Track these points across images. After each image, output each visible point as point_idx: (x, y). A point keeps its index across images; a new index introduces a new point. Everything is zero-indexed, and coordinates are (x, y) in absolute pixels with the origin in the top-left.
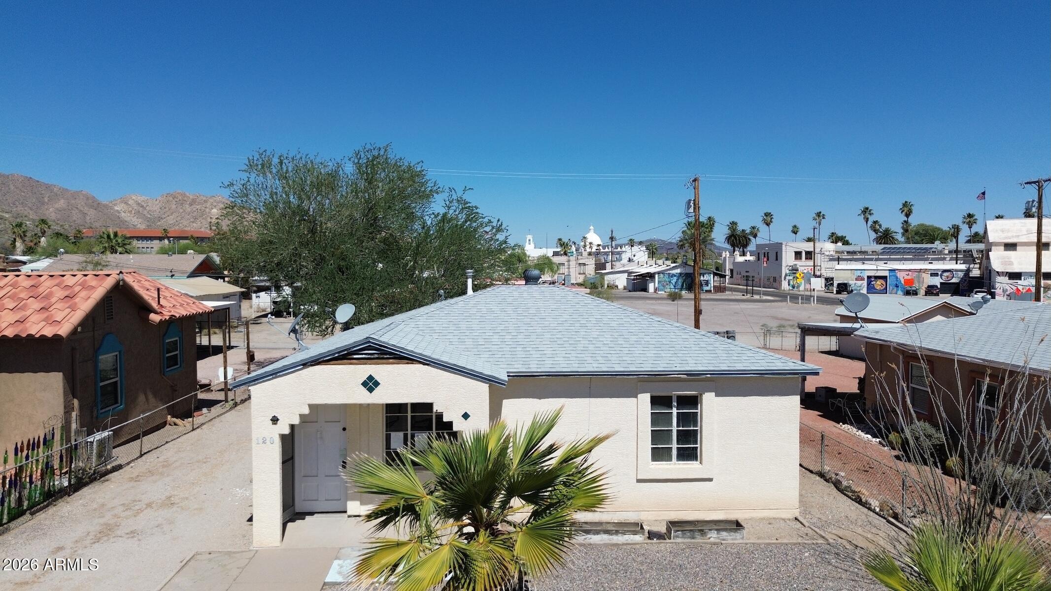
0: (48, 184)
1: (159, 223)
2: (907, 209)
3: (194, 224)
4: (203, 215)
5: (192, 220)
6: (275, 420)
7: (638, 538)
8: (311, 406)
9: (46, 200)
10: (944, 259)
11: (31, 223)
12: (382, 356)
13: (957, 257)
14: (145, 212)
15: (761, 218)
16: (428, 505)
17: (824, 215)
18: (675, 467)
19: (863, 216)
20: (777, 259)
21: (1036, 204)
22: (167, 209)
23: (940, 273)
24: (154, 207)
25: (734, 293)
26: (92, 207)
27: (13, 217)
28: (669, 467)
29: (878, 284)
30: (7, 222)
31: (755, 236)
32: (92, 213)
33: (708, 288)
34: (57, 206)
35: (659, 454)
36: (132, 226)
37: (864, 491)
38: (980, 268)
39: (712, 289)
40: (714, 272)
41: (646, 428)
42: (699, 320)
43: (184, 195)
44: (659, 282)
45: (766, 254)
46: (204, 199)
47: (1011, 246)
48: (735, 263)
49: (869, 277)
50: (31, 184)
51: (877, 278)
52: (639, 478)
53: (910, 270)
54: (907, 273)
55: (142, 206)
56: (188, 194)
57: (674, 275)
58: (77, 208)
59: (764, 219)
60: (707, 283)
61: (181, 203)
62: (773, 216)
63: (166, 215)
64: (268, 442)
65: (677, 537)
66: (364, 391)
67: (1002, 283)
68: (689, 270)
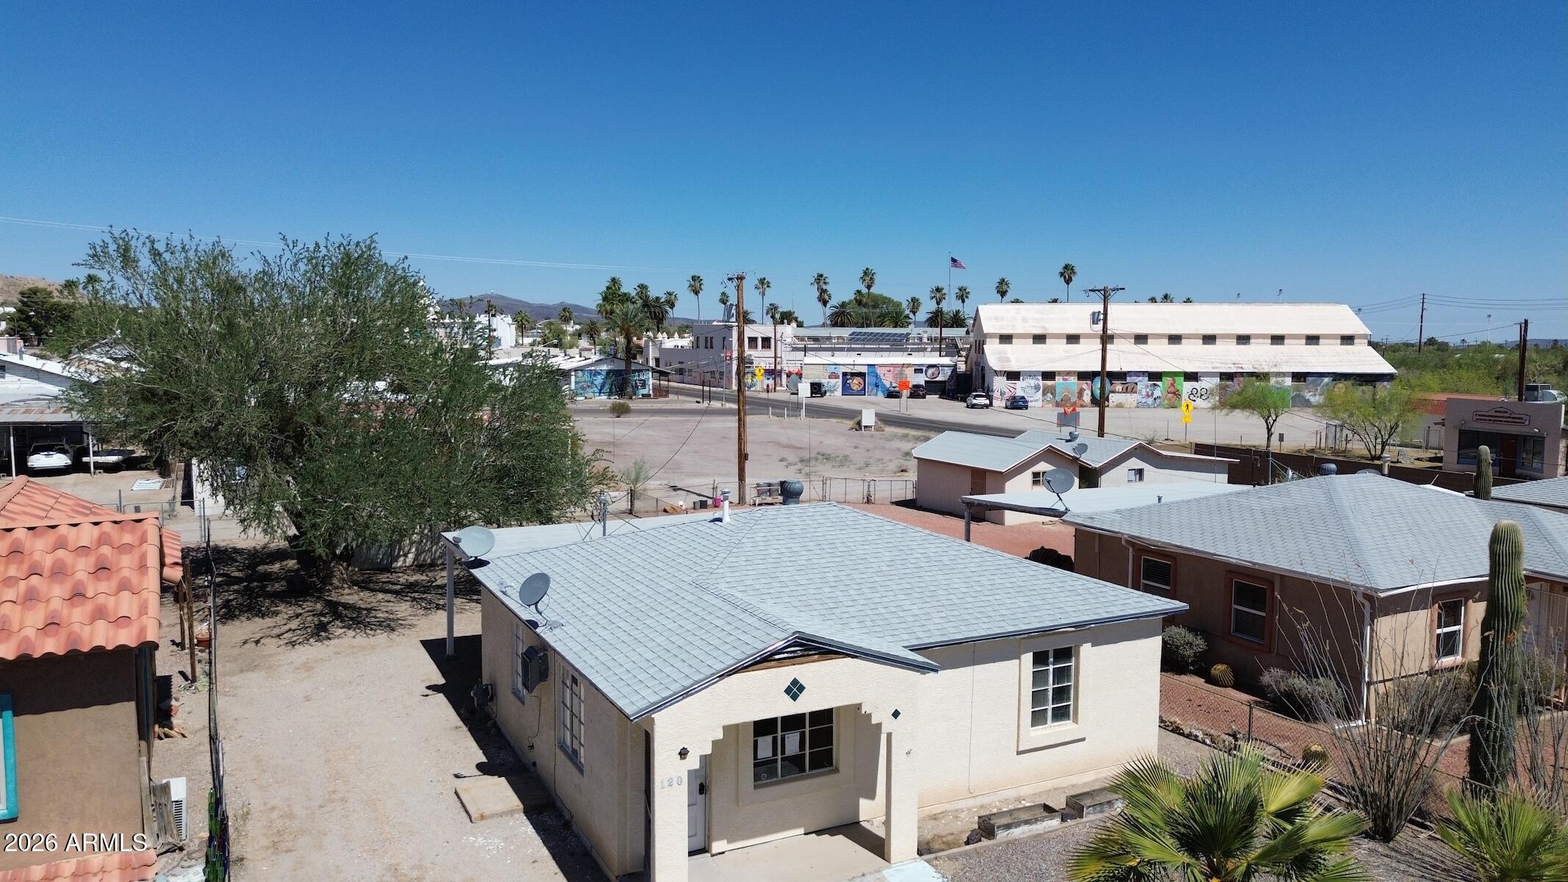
2: (868, 276)
6: (683, 753)
7: (1055, 823)
8: (726, 729)
10: (924, 350)
12: (806, 653)
13: (940, 348)
15: (688, 284)
17: (768, 282)
18: (1054, 730)
19: (816, 285)
21: (1101, 317)
23: (924, 369)
25: (681, 398)
28: (1045, 732)
29: (855, 383)
31: (672, 306)
33: (645, 391)
35: (1038, 718)
37: (1177, 720)
38: (966, 362)
39: (651, 392)
40: (653, 369)
41: (1028, 689)
42: (744, 467)
44: (576, 383)
45: (709, 339)
47: (1006, 339)
48: (662, 351)
49: (845, 374)
51: (854, 375)
52: (1021, 749)
53: (892, 365)
54: (888, 369)
57: (597, 373)
59: (691, 286)
60: (644, 385)
62: (702, 282)
64: (675, 783)
65: (1089, 813)
66: (787, 698)
67: (999, 384)
68: (621, 366)
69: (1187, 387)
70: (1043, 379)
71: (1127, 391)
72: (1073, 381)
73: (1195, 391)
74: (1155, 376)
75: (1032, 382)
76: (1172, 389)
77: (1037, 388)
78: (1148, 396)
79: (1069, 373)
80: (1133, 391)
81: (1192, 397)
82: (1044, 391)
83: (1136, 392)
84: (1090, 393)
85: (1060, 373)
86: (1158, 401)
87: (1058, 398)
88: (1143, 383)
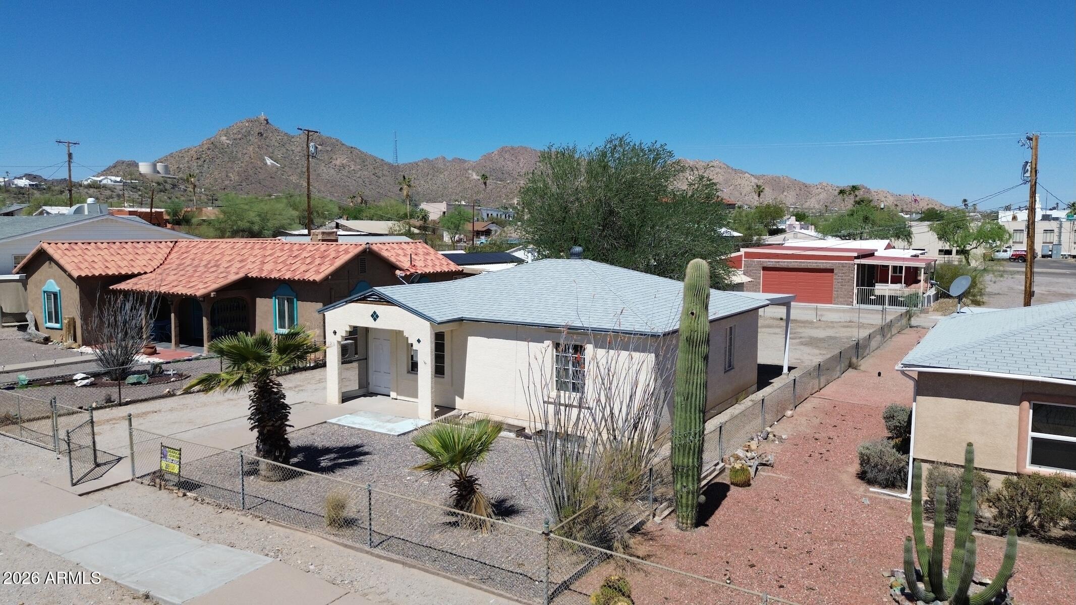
6: (335, 333)
12: (380, 300)
41: (550, 365)
52: (545, 400)
64: (333, 345)
66: (372, 320)
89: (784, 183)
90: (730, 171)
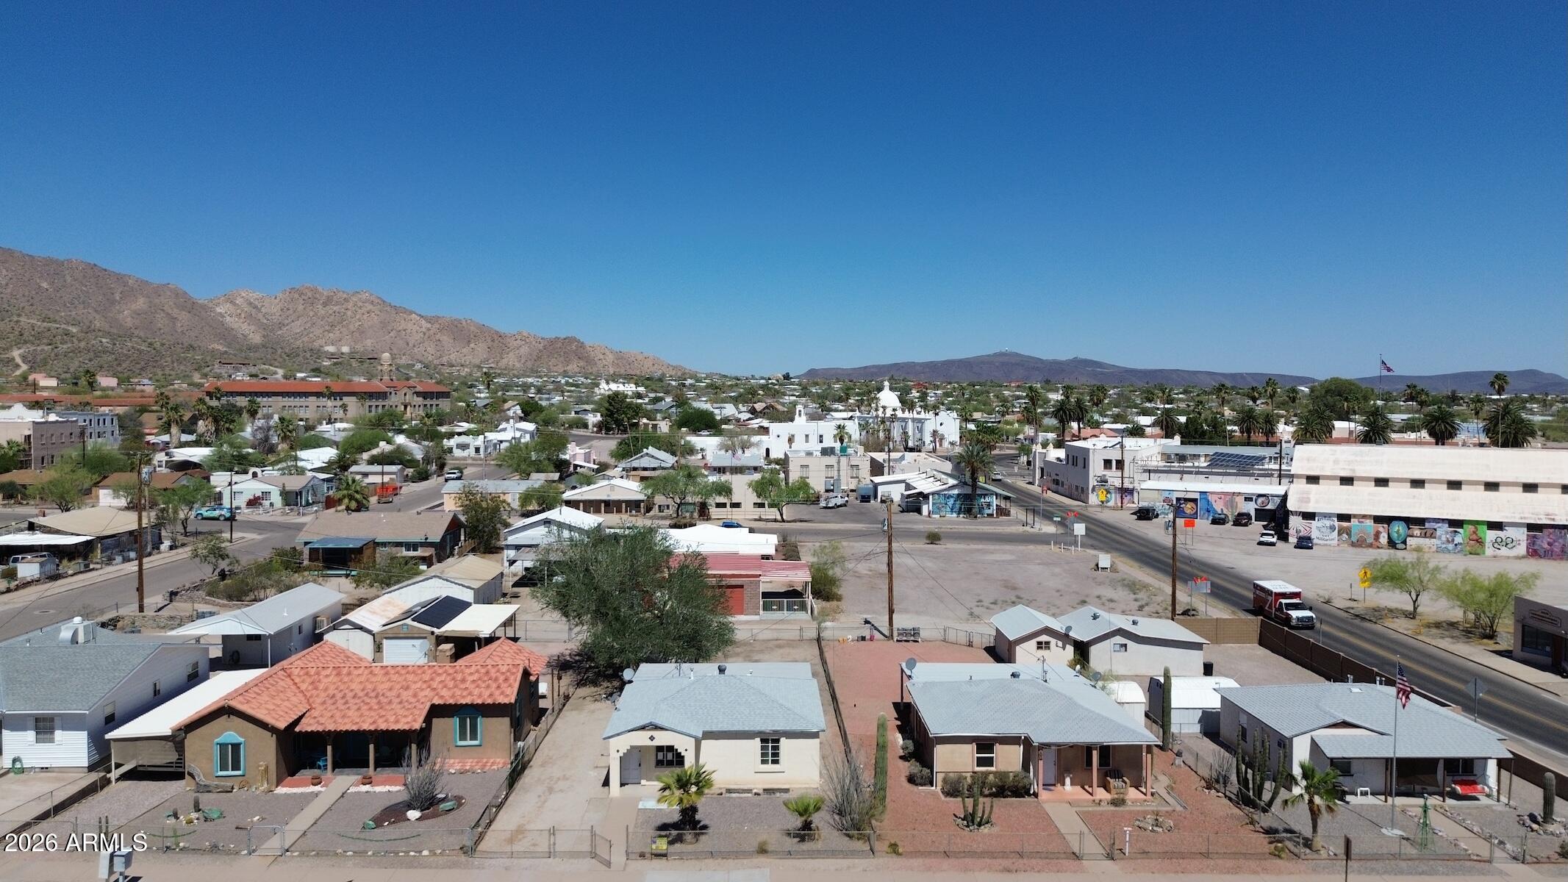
0: (119, 274)
1: (279, 332)
3: (331, 335)
4: (343, 320)
5: (327, 328)
6: (618, 751)
7: (750, 795)
9: (118, 298)
10: (1271, 475)
11: (108, 340)
12: (652, 728)
14: (260, 316)
16: (673, 786)
18: (770, 767)
20: (1084, 467)
22: (291, 312)
23: (1254, 498)
24: (273, 309)
26: (183, 308)
27: (82, 332)
28: (767, 767)
29: (1188, 508)
30: (75, 340)
32: (184, 317)
33: (990, 512)
34: (134, 307)
35: (764, 762)
36: (241, 336)
39: (995, 512)
41: (759, 752)
43: (315, 290)
44: (934, 503)
46: (345, 296)
47: (1313, 479)
50: (95, 274)
51: (1187, 500)
52: (756, 772)
53: (1223, 493)
54: (1219, 496)
55: (256, 307)
56: (321, 290)
57: (950, 497)
58: (163, 310)
60: (989, 505)
61: (312, 302)
63: (290, 320)
65: (765, 795)
66: (650, 740)
67: (1295, 523)
68: (968, 490)
69: (1491, 535)
70: (1339, 520)
71: (1425, 536)
72: (1369, 524)
73: (1499, 540)
74: (1456, 524)
75: (1328, 523)
76: (1474, 537)
77: (1333, 528)
78: (1448, 541)
79: (1364, 517)
80: (1432, 536)
81: (1496, 545)
82: (1339, 532)
83: (1435, 538)
84: (1386, 536)
85: (1355, 516)
86: (1459, 547)
87: (1354, 539)
88: (1443, 530)
89: (469, 330)
90: (388, 309)
